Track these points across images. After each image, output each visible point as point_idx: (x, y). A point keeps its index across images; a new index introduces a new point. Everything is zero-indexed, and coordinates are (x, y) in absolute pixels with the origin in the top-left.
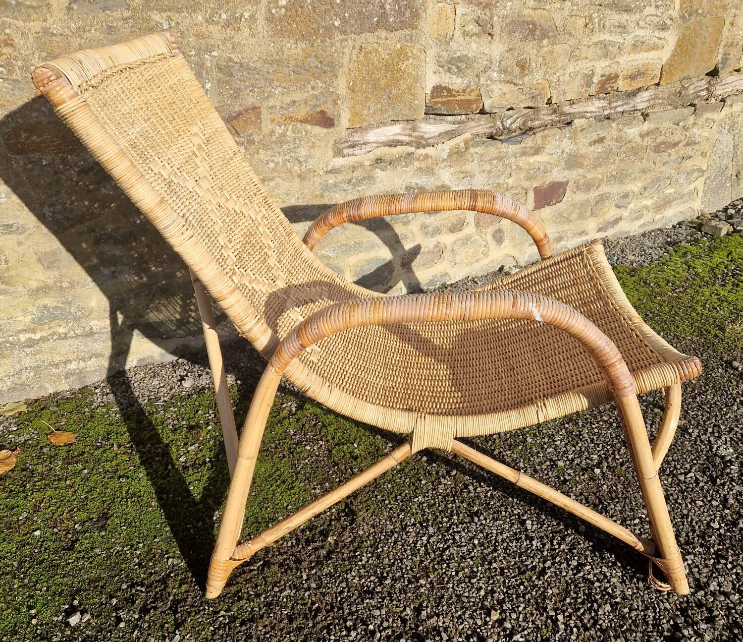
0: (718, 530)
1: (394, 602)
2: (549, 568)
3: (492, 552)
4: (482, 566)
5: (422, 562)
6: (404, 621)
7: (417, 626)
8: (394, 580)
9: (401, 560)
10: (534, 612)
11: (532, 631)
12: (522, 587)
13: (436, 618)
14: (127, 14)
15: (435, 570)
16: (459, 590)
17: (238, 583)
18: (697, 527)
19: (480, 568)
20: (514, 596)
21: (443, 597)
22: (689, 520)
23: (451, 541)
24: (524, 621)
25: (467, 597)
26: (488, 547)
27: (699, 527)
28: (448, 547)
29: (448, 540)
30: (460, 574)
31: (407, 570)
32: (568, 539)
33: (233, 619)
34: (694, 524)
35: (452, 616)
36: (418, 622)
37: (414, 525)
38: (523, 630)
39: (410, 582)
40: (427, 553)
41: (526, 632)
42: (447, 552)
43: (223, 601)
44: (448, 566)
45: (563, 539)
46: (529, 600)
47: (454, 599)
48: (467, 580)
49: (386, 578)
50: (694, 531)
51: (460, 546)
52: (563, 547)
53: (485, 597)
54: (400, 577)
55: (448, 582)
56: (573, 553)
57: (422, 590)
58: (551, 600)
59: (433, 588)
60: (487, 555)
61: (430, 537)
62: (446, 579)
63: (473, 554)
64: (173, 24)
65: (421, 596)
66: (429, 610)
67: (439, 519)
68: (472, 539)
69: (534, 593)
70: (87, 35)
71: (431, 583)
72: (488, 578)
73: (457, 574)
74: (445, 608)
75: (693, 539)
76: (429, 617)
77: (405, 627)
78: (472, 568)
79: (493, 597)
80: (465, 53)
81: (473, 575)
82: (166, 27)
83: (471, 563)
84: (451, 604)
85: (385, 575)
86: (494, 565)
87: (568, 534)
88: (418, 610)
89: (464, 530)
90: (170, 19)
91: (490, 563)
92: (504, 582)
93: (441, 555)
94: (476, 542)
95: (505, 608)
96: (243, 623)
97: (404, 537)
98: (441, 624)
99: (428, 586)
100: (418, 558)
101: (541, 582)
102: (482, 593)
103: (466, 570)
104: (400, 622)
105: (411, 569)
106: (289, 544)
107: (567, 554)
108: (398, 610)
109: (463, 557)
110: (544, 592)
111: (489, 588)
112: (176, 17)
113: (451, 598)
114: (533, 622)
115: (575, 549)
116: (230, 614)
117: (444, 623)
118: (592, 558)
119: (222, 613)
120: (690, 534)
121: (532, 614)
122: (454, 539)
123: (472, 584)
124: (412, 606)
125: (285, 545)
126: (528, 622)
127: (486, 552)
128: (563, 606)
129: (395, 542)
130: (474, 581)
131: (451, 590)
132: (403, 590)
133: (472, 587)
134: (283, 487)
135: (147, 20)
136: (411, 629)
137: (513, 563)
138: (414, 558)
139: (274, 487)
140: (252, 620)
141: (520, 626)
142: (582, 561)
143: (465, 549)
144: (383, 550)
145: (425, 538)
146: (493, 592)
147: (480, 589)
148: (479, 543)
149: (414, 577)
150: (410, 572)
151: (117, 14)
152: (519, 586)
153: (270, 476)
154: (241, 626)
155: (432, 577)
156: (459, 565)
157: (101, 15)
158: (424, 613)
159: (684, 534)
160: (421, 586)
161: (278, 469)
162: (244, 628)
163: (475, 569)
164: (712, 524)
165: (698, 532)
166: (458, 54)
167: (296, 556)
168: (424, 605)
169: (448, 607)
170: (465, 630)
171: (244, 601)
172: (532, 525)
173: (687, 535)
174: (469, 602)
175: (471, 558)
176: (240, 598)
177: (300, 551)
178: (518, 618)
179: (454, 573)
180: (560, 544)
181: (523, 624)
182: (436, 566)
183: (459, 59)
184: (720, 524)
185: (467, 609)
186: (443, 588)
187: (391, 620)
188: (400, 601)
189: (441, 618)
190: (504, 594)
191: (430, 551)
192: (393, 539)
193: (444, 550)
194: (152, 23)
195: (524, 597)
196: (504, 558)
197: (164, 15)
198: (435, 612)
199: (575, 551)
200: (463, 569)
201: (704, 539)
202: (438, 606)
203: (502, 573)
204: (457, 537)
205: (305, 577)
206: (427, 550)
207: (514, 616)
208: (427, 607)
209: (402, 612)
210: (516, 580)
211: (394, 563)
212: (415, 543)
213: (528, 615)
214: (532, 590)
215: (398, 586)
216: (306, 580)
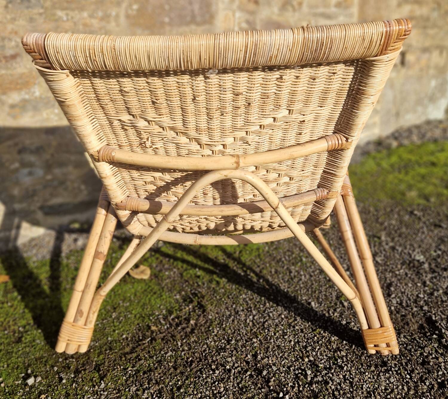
0: (423, 298)
1: (239, 353)
2: (330, 326)
3: (294, 321)
4: (290, 328)
5: (251, 330)
6: (248, 363)
7: (256, 365)
8: (237, 341)
9: (239, 330)
10: (326, 350)
12: (316, 338)
13: (267, 359)
14: (41, 11)
15: (261, 333)
16: (278, 343)
17: (136, 351)
18: (411, 298)
19: (288, 330)
20: (312, 343)
21: (269, 347)
22: (406, 294)
23: (267, 317)
24: (321, 355)
25: (284, 346)
26: (291, 319)
27: (413, 298)
28: (267, 321)
29: (266, 317)
30: (277, 334)
31: (243, 335)
32: (338, 310)
33: (138, 371)
34: (409, 296)
35: (277, 357)
36: (256, 362)
37: (243, 310)
38: (321, 360)
39: (247, 341)
40: (254, 325)
41: (323, 361)
42: (266, 323)
43: (129, 362)
44: (269, 330)
45: (335, 310)
46: (321, 345)
47: (276, 348)
48: (282, 337)
49: (231, 340)
50: (410, 300)
51: (274, 320)
52: (336, 314)
53: (295, 345)
54: (240, 340)
55: (270, 339)
56: (342, 317)
57: (255, 345)
58: (334, 343)
59: (261, 343)
60: (291, 323)
61: (254, 316)
62: (269, 338)
63: (282, 323)
64: (70, 17)
65: (255, 348)
66: (262, 355)
67: (258, 306)
68: (280, 315)
69: (323, 340)
71: (260, 340)
72: (294, 335)
73: (275, 334)
74: (271, 353)
75: (410, 304)
76: (262, 359)
77: (248, 366)
78: (283, 331)
79: (299, 345)
81: (284, 334)
82: (65, 18)
83: (283, 328)
84: (275, 351)
85: (230, 338)
86: (297, 328)
87: (337, 308)
88: (255, 356)
89: (274, 310)
90: (67, 15)
91: (294, 327)
92: (304, 336)
93: (263, 325)
94: (283, 316)
95: (308, 350)
96: (144, 373)
97: (238, 317)
98: (270, 362)
99: (259, 342)
100: (249, 328)
101: (326, 334)
102: (292, 343)
103: (280, 332)
104: (245, 363)
105: (246, 334)
106: (166, 327)
107: (339, 318)
108: (242, 357)
109: (277, 325)
110: (329, 339)
111: (296, 340)
112: (71, 13)
113: (274, 347)
114: (326, 356)
116: (135, 369)
117: (272, 361)
118: (354, 319)
119: (130, 369)
120: (408, 302)
121: (325, 351)
122: (269, 316)
123: (285, 339)
124: (251, 354)
125: (163, 328)
126: (323, 356)
127: (290, 321)
128: (342, 346)
129: (233, 321)
130: (286, 337)
131: (273, 343)
132: (243, 346)
133: (286, 341)
134: (155, 296)
135: (54, 15)
136: (252, 366)
137: (307, 326)
138: (247, 329)
139: (149, 296)
140: (150, 370)
141: (319, 358)
142: (349, 321)
143: (277, 321)
144: (226, 326)
145: (251, 317)
146: (298, 342)
147: (290, 341)
148: (285, 317)
149: (248, 338)
150: (246, 336)
151: (35, 11)
152: (314, 338)
153: (145, 290)
154: (144, 374)
155: (260, 337)
156: (275, 329)
157: (26, 11)
158: (259, 357)
159: (404, 302)
160: (254, 343)
161: (149, 286)
162: (146, 376)
163: (285, 331)
164: (420, 295)
165: (412, 300)
167: (171, 334)
168: (258, 352)
169: (273, 353)
170: (286, 364)
171: (143, 361)
172: (315, 304)
173: (406, 302)
174: (286, 349)
175: (282, 325)
176: (140, 360)
177: (173, 331)
178: (317, 354)
179: (273, 334)
180: (334, 314)
181: (320, 357)
182: (261, 331)
184: (424, 295)
185: (285, 352)
186: (268, 343)
187: (239, 362)
188: (242, 352)
189: (270, 358)
190: (306, 343)
191: (256, 324)
192: (231, 319)
193: (264, 322)
194: (56, 17)
195: (318, 342)
196: (302, 323)
197: (65, 12)
198: (266, 356)
199: (343, 316)
200: (278, 331)
201: (416, 303)
202: (266, 353)
203: (302, 331)
204: (271, 315)
205: (180, 344)
206: (253, 323)
207: (314, 353)
208: (260, 353)
209: (245, 358)
210: (312, 335)
211: (234, 332)
212: (246, 320)
213: (322, 352)
214: (322, 339)
215: (240, 344)
216: (181, 346)
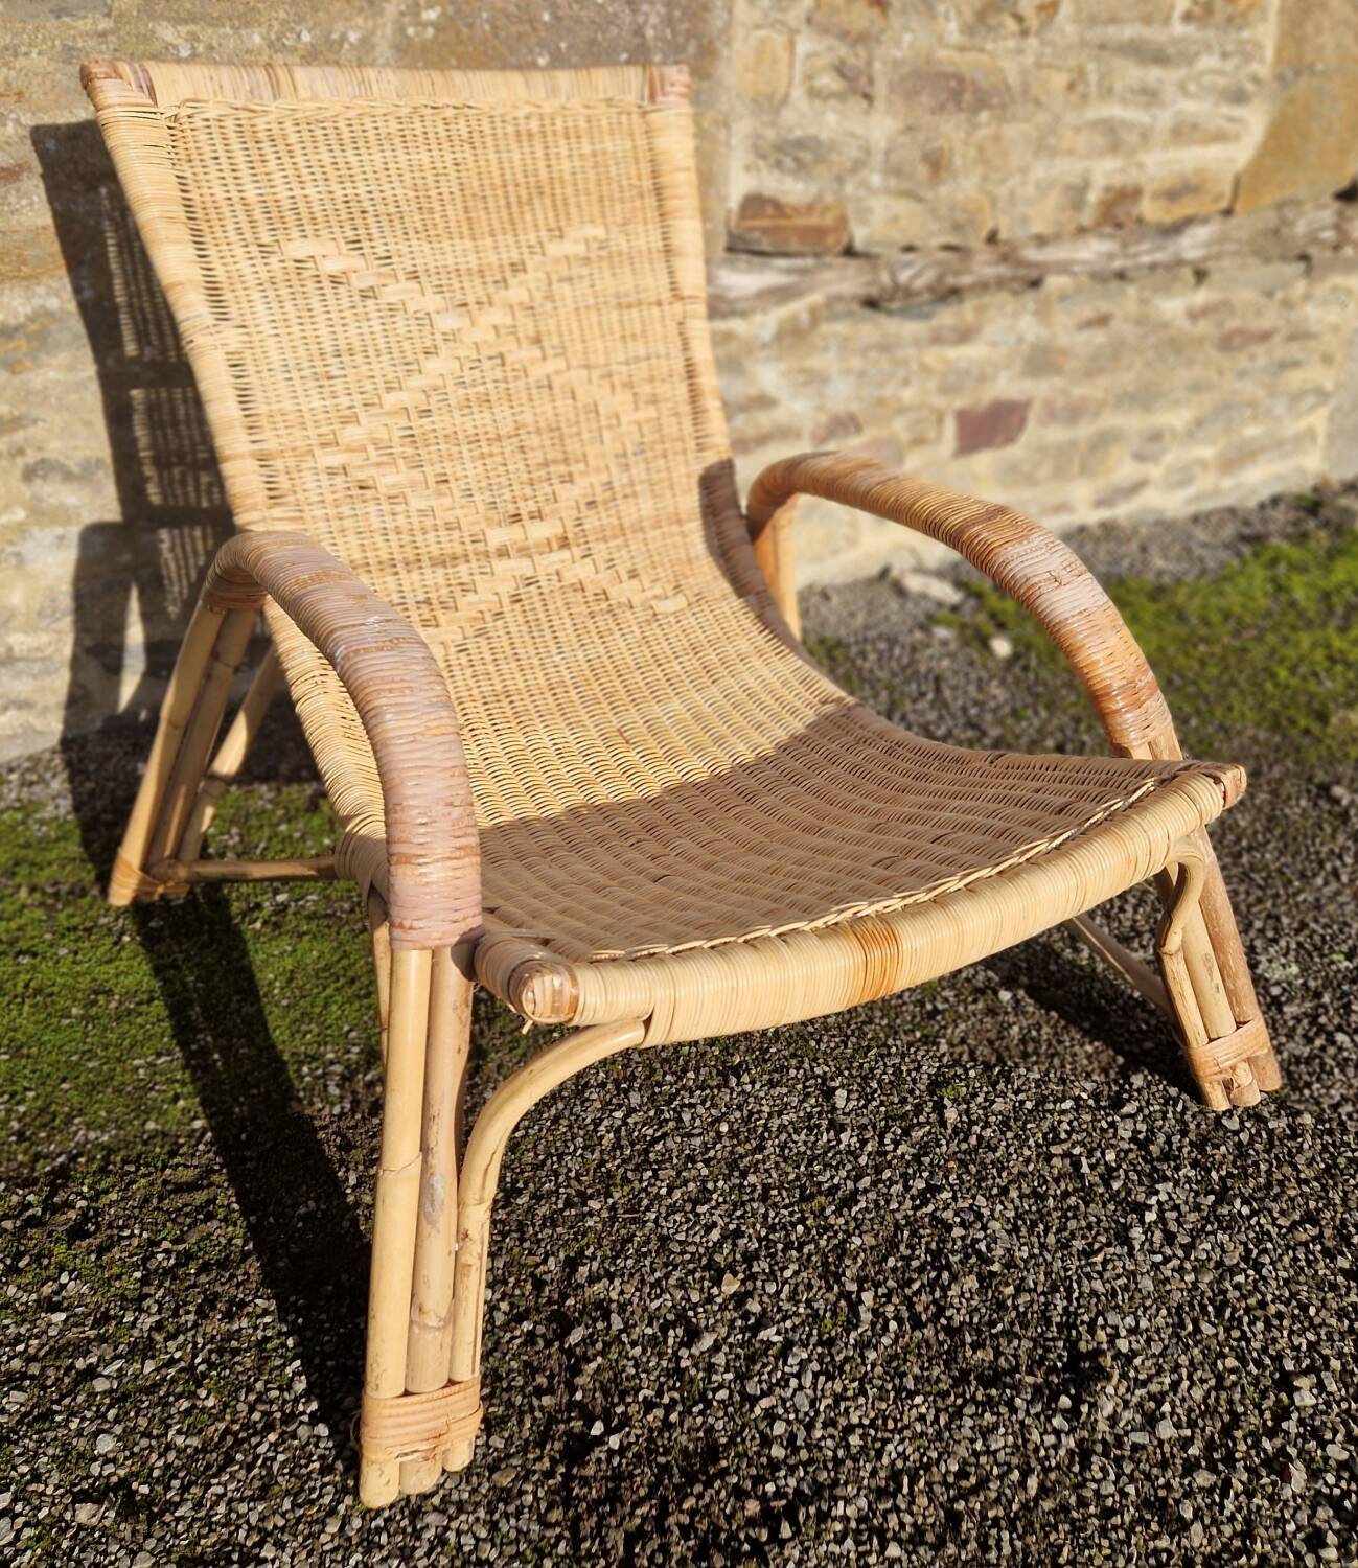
0: (1236, 1133)
1: (527, 1245)
2: (866, 1191)
3: (754, 1152)
4: (727, 1178)
5: (602, 1163)
6: (539, 1285)
7: (564, 1297)
8: (537, 1197)
9: (560, 1157)
10: (816, 1282)
11: (802, 1324)
12: (800, 1228)
13: (606, 1281)
14: (105, 24)
15: (626, 1180)
16: (667, 1227)
17: (211, 1185)
18: (1192, 1126)
19: (721, 1184)
20: (780, 1246)
21: (630, 1239)
22: (1179, 1108)
23: (672, 1124)
24: (790, 1299)
25: (680, 1242)
26: (748, 1140)
27: (1198, 1125)
28: (664, 1136)
29: (667, 1121)
30: (677, 1194)
31: (568, 1178)
32: (917, 1134)
33: (186, 1257)
34: (1188, 1117)
35: (642, 1281)
36: (568, 1285)
37: (603, 1085)
38: (784, 1319)
39: (569, 1204)
40: (617, 1145)
41: (789, 1324)
42: (659, 1146)
43: (174, 1221)
44: (655, 1176)
45: (906, 1132)
46: (810, 1255)
47: (653, 1245)
48: (688, 1207)
49: (519, 1192)
50: (1184, 1133)
51: (690, 1136)
52: (902, 1149)
53: (719, 1244)
54: (550, 1193)
55: (648, 1209)
56: (920, 1163)
57: (590, 1223)
58: (855, 1259)
59: (613, 1219)
60: (742, 1157)
61: (631, 1111)
62: (645, 1202)
63: (712, 1153)
64: (201, 49)
65: (584, 1235)
66: (595, 1265)
67: (658, 1077)
68: (718, 1120)
69: (823, 1243)
70: (21, 62)
71: (613, 1208)
72: (735, 1205)
73: (670, 1193)
74: (630, 1262)
75: (1180, 1149)
76: (593, 1279)
77: (538, 1297)
78: (704, 1182)
79: (735, 1245)
80: (813, 131)
81: (704, 1196)
82: (185, 53)
83: (705, 1171)
84: (645, 1255)
85: (520, 1185)
86: (752, 1179)
87: (919, 1124)
88: (572, 1264)
89: (703, 1102)
90: (193, 38)
91: (744, 1175)
92: (766, 1216)
93: (646, 1152)
94: (724, 1128)
95: (755, 1269)
96: (205, 1268)
97: (578, 1109)
98: (614, 1295)
99: (605, 1214)
100: (597, 1154)
101: (841, 1221)
102: (715, 1235)
103: (691, 1186)
104: (529, 1287)
105: (577, 1178)
106: (337, 1110)
107: (908, 1165)
108: (530, 1260)
109: (691, 1159)
110: (844, 1241)
111: (732, 1227)
112: (207, 34)
113: (647, 1242)
114: (809, 1303)
115: (926, 1154)
116: (181, 1247)
117: (622, 1293)
118: (959, 1177)
119: (166, 1245)
120: (1176, 1139)
121: (809, 1287)
122: (679, 1120)
123: (698, 1215)
124: (562, 1256)
125: (327, 1111)
126: (797, 1303)
127: (740, 1150)
128: (877, 1273)
129: (556, 1120)
130: (702, 1209)
131: (650, 1225)
132: (552, 1221)
133: (696, 1223)
134: (349, 992)
135: (149, 37)
136: (550, 1302)
137: (792, 1177)
138: (588, 1156)
139: (329, 991)
140: (223, 1265)
141: (780, 1310)
142: (937, 1181)
143: (698, 1141)
144: (527, 1134)
145: (619, 1114)
146: (738, 1234)
147: (709, 1228)
148: (730, 1130)
149: (580, 1194)
150: (573, 1183)
151: (84, 25)
152: (794, 1225)
153: (326, 968)
154: (197, 1275)
155: (616, 1195)
156: (679, 1173)
157: (53, 24)
158: (583, 1271)
159: (1161, 1138)
160: (590, 1213)
161: (345, 955)
162: (203, 1279)
163: (710, 1186)
164: (1225, 1121)
165: (1192, 1136)
166: (798, 133)
167: (344, 1137)
168: (588, 1253)
169: (637, 1261)
170: (663, 1311)
171: (216, 1223)
172: (848, 1099)
173: (1168, 1141)
174: (682, 1253)
175: (707, 1162)
176: (210, 1217)
177: (355, 1127)
178: (778, 1292)
179: (663, 1191)
180: (896, 1143)
181: (786, 1306)
182: (630, 1174)
183: (800, 144)
184: (1242, 1122)
185: (675, 1267)
186: (633, 1221)
187: (512, 1280)
188: (539, 1241)
189: (617, 1282)
190: (760, 1240)
191: (624, 1142)
192: (553, 1111)
193: (655, 1141)
194: (157, 46)
195: (799, 1250)
196: (777, 1164)
197: (183, 29)
198: (607, 1271)
199: (926, 1160)
200: (685, 1183)
201: (1203, 1151)
202: (614, 1258)
203: (765, 1197)
204: (686, 1117)
205: (353, 1181)
206: (618, 1139)
207: (771, 1288)
208: (594, 1258)
209: (537, 1266)
210: (791, 1214)
211: (544, 1162)
212: (597, 1123)
213: (801, 1287)
214: (820, 1235)
215: (543, 1210)
216: (354, 1188)
